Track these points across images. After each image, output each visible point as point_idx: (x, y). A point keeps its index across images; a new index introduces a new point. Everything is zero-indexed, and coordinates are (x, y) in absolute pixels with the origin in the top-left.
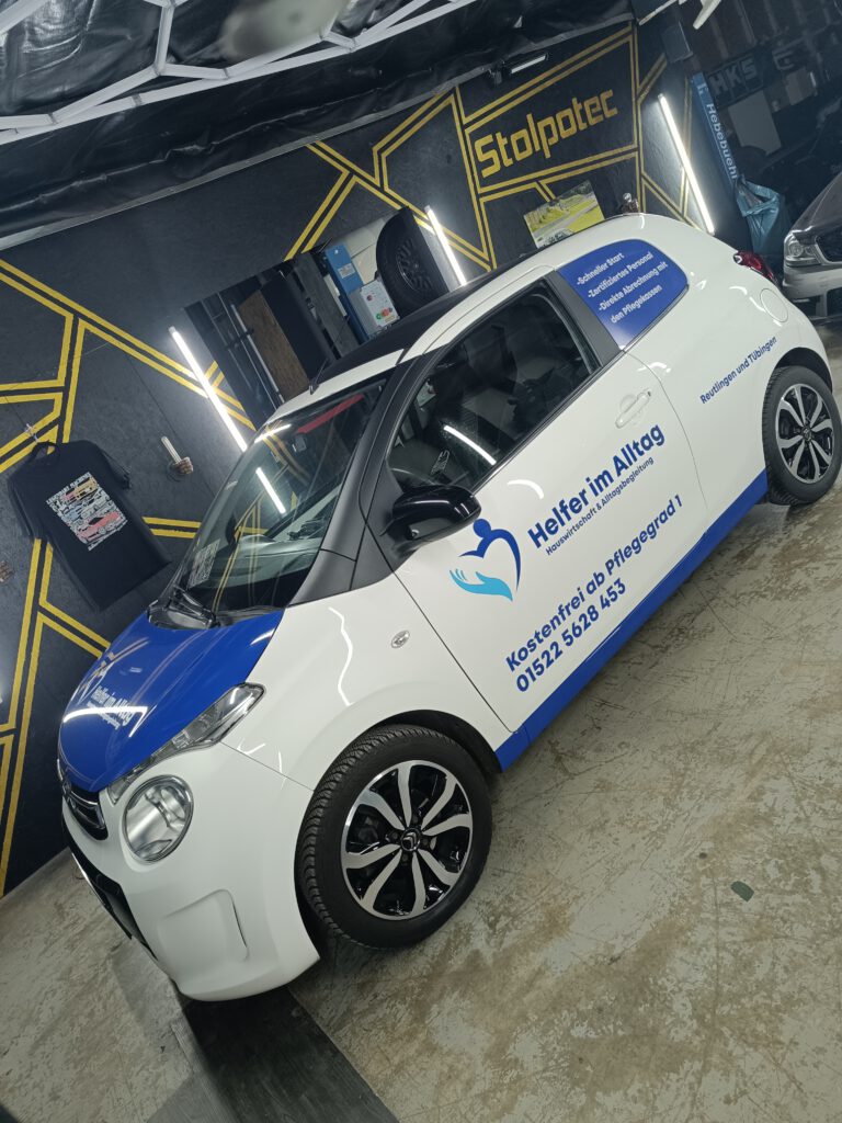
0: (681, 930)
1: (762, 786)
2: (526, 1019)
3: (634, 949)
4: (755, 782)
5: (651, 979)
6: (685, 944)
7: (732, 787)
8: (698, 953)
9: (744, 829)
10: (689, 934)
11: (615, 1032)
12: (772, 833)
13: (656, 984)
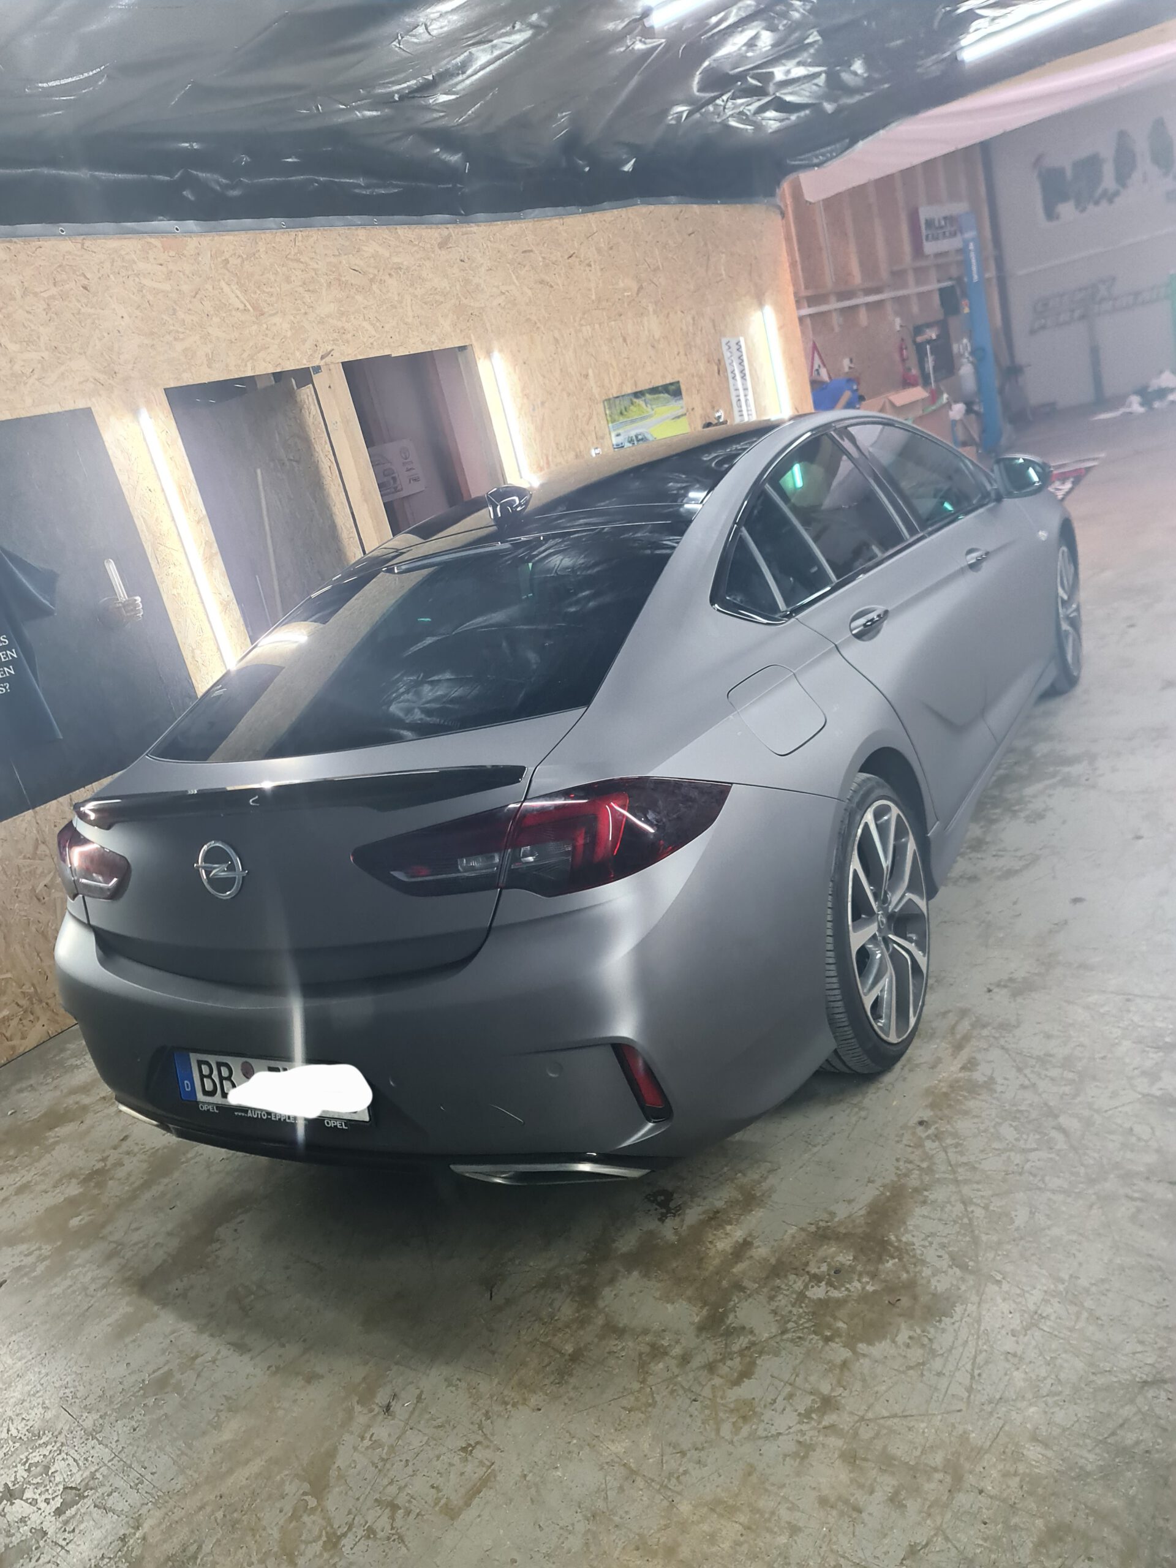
0: (916, 1190)
1: (974, 1058)
2: (742, 1289)
3: (863, 1212)
4: (964, 1055)
5: (893, 1238)
6: (924, 1202)
7: (939, 1061)
8: (942, 1209)
9: (965, 1097)
10: (926, 1193)
11: (863, 1288)
12: (998, 1099)
13: (900, 1241)
